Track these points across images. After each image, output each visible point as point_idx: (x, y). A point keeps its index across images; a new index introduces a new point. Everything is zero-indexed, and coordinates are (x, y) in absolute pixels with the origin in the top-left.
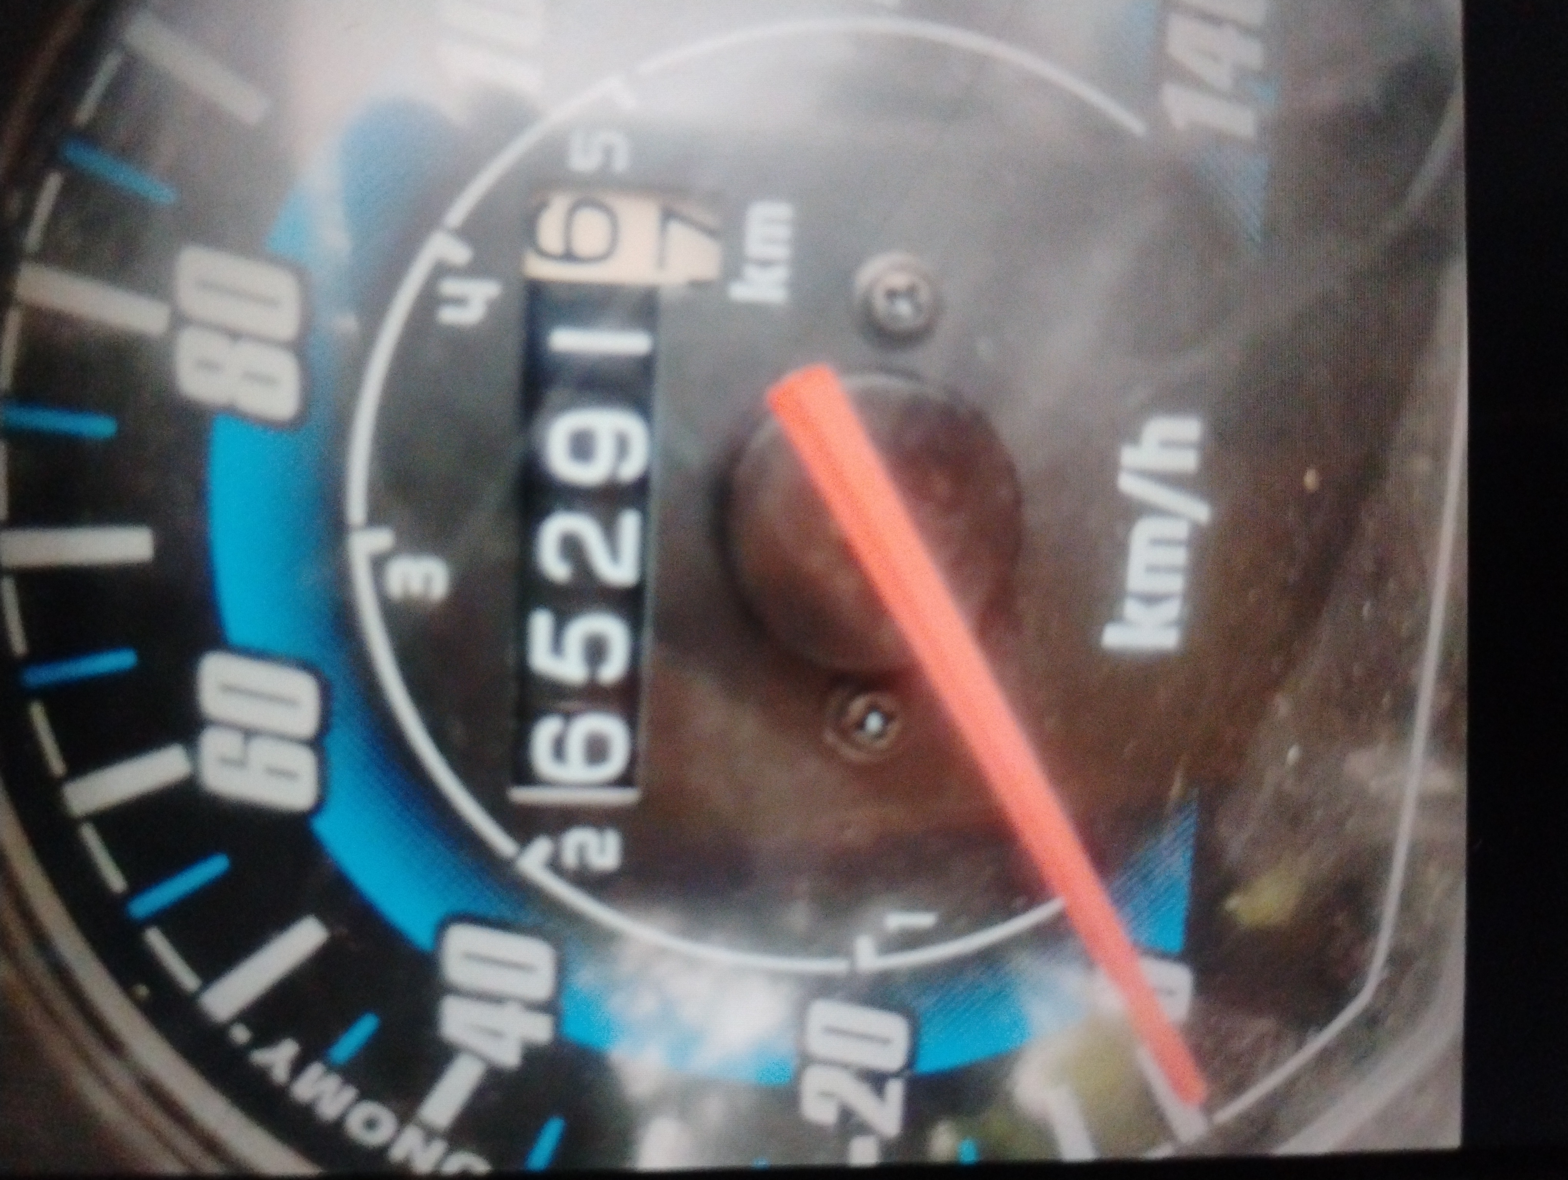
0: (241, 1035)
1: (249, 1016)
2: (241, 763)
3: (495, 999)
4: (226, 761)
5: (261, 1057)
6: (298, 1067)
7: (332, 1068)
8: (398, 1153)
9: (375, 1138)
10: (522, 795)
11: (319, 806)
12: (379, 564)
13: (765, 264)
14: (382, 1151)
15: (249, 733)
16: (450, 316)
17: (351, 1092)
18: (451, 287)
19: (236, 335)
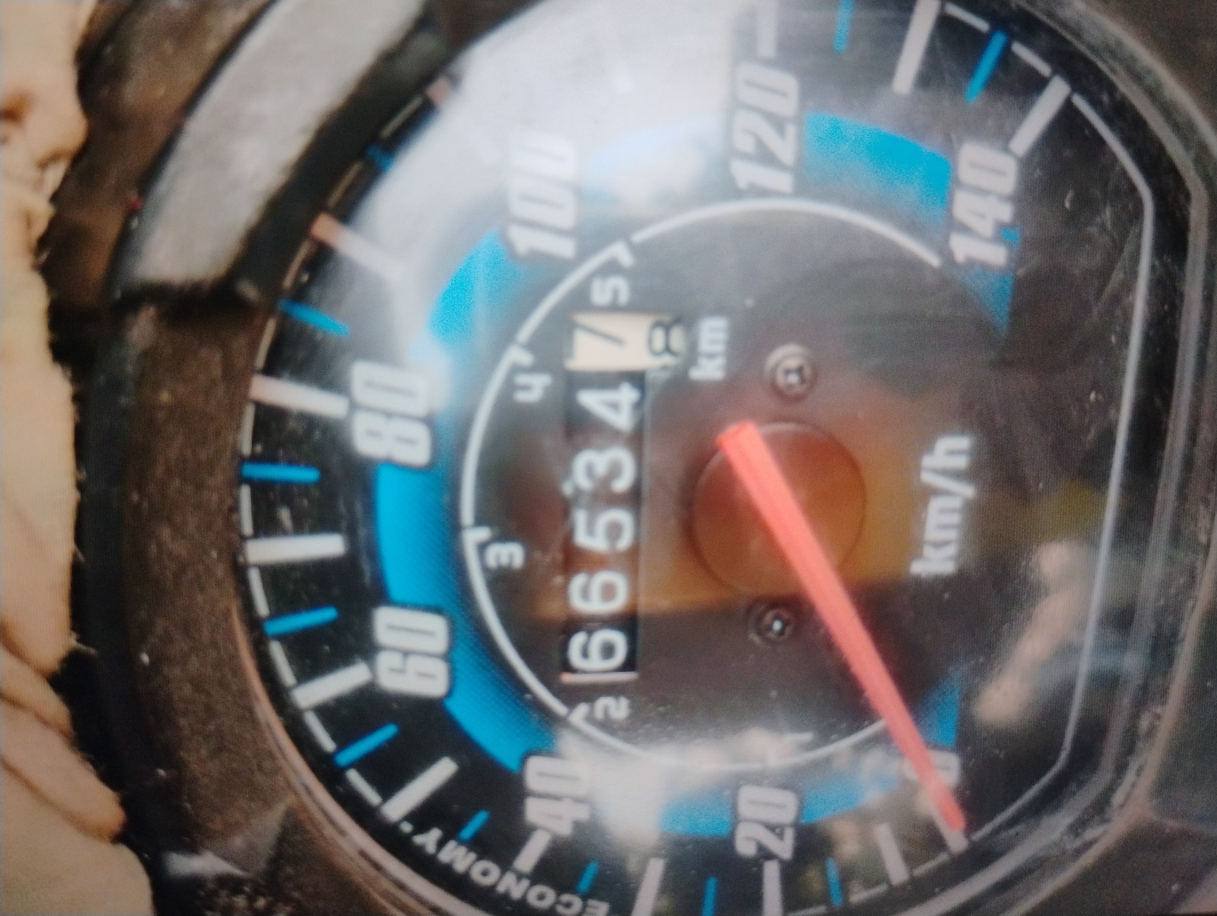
0: (407, 828)
1: (412, 817)
2: (402, 671)
3: (557, 797)
4: (393, 670)
5: (419, 839)
6: (441, 844)
7: (462, 842)
8: (501, 888)
9: (488, 881)
10: (567, 679)
11: (450, 693)
12: (482, 549)
13: (711, 356)
14: (492, 888)
15: (406, 653)
16: (522, 397)
17: (472, 856)
18: (522, 379)
19: (389, 415)
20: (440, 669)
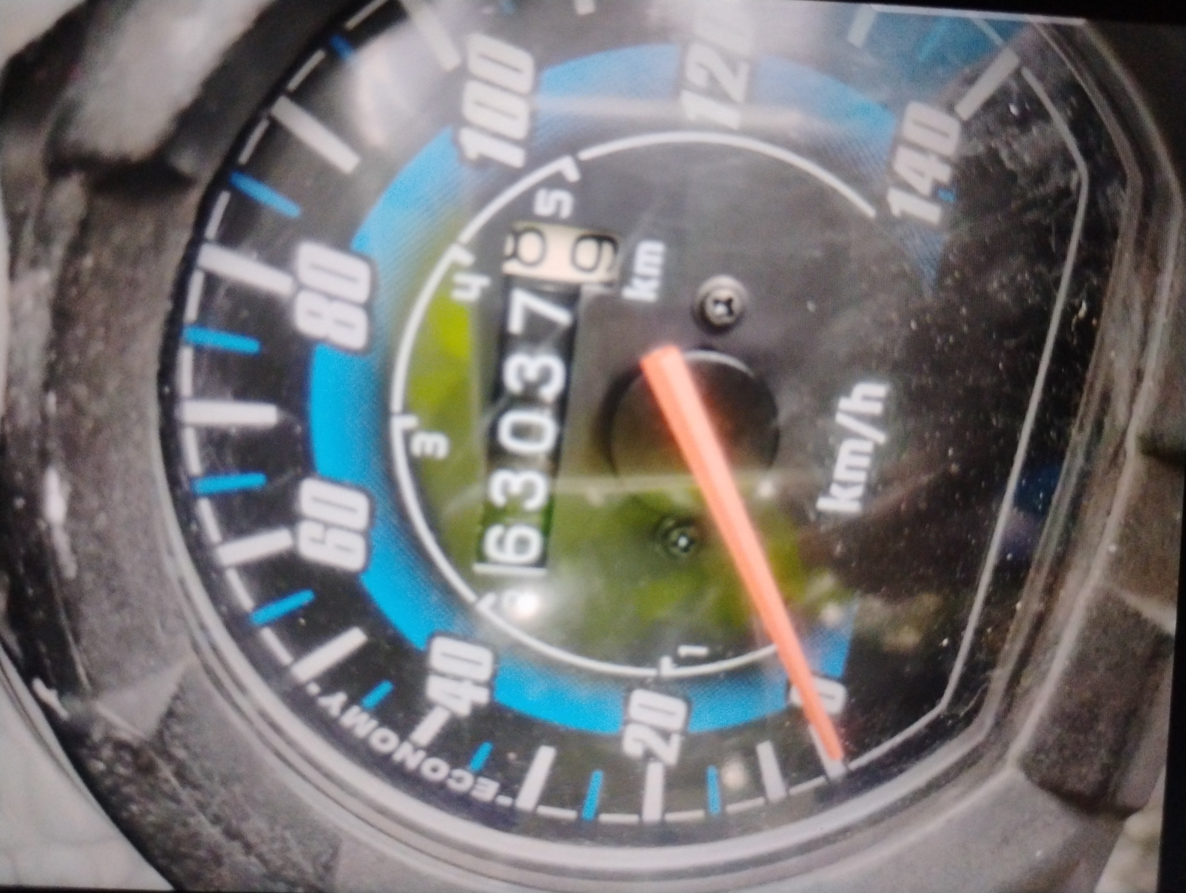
0: (314, 689)
1: (320, 680)
2: (322, 542)
3: (458, 679)
4: (313, 540)
5: (324, 701)
6: (345, 708)
7: (364, 710)
8: (398, 757)
9: (384, 748)
10: (479, 568)
11: (365, 569)
12: (408, 436)
13: (646, 278)
14: (389, 756)
15: (327, 526)
16: (459, 295)
17: (374, 723)
18: (460, 278)
19: (331, 297)
20: (358, 545)
